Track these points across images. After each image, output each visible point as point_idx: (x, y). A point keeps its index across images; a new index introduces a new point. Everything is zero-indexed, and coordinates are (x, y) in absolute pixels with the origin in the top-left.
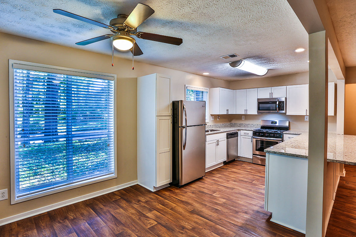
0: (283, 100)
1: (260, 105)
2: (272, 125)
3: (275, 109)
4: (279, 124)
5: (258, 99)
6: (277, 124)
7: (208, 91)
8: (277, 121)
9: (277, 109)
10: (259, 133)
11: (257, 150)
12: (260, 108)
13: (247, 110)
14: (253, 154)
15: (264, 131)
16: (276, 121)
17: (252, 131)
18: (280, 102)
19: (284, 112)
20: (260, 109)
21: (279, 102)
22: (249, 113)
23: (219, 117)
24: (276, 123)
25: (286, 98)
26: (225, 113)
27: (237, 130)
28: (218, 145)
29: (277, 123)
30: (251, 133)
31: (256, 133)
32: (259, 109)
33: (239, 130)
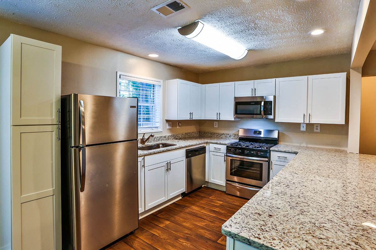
0: (271, 98)
1: (238, 106)
2: (255, 135)
3: (259, 113)
4: (264, 135)
5: (235, 98)
6: (262, 135)
7: (161, 83)
8: (262, 131)
9: (262, 113)
10: (236, 148)
11: (231, 174)
12: (238, 111)
13: (220, 114)
14: (227, 180)
15: (244, 145)
16: (260, 130)
17: (225, 145)
18: (266, 103)
19: (271, 117)
20: (238, 113)
21: (264, 102)
22: (222, 118)
23: (180, 124)
24: (260, 133)
25: (275, 97)
26: (187, 118)
27: (204, 143)
28: (168, 169)
29: (262, 133)
30: (223, 148)
31: (231, 149)
32: (236, 112)
33: (207, 143)
